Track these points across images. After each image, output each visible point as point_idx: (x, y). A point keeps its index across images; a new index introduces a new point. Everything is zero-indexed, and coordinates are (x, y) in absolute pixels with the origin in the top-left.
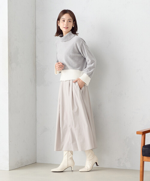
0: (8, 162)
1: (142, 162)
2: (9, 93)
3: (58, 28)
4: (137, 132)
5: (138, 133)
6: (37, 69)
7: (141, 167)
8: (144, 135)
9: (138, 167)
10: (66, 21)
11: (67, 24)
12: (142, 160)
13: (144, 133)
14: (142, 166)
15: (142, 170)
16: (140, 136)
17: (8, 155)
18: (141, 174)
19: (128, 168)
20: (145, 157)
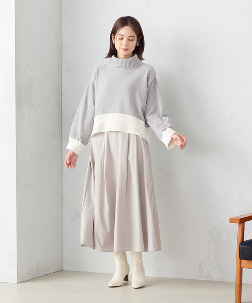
0: (15, 270)
1: (239, 268)
2: (17, 154)
3: (112, 46)
4: (230, 219)
5: (232, 221)
6: (64, 114)
7: (237, 277)
8: (242, 225)
9: (233, 278)
10: (125, 39)
11: (126, 43)
12: (239, 265)
13: (243, 221)
14: (238, 275)
15: (238, 282)
16: (236, 226)
17: (15, 258)
18: (238, 288)
19: (216, 280)
20: (244, 262)
